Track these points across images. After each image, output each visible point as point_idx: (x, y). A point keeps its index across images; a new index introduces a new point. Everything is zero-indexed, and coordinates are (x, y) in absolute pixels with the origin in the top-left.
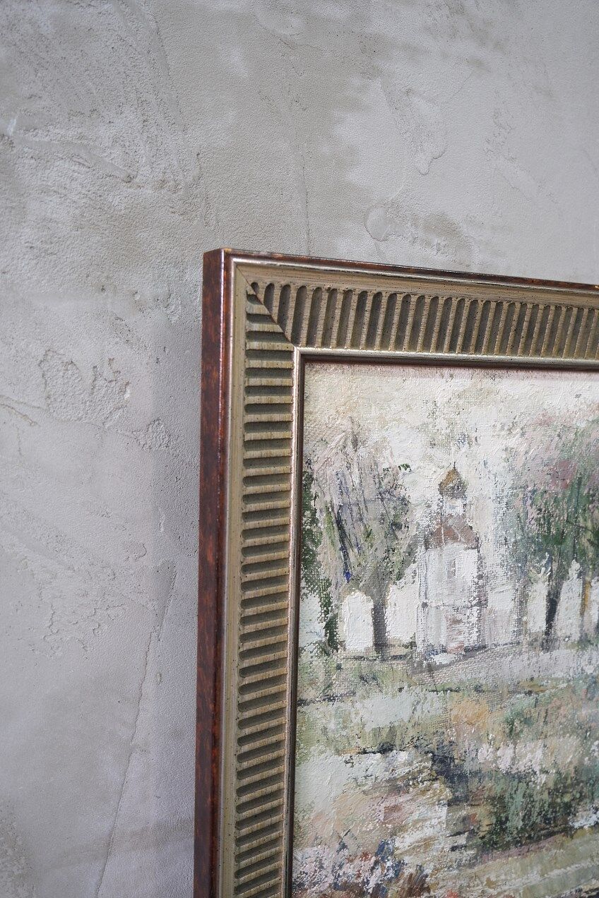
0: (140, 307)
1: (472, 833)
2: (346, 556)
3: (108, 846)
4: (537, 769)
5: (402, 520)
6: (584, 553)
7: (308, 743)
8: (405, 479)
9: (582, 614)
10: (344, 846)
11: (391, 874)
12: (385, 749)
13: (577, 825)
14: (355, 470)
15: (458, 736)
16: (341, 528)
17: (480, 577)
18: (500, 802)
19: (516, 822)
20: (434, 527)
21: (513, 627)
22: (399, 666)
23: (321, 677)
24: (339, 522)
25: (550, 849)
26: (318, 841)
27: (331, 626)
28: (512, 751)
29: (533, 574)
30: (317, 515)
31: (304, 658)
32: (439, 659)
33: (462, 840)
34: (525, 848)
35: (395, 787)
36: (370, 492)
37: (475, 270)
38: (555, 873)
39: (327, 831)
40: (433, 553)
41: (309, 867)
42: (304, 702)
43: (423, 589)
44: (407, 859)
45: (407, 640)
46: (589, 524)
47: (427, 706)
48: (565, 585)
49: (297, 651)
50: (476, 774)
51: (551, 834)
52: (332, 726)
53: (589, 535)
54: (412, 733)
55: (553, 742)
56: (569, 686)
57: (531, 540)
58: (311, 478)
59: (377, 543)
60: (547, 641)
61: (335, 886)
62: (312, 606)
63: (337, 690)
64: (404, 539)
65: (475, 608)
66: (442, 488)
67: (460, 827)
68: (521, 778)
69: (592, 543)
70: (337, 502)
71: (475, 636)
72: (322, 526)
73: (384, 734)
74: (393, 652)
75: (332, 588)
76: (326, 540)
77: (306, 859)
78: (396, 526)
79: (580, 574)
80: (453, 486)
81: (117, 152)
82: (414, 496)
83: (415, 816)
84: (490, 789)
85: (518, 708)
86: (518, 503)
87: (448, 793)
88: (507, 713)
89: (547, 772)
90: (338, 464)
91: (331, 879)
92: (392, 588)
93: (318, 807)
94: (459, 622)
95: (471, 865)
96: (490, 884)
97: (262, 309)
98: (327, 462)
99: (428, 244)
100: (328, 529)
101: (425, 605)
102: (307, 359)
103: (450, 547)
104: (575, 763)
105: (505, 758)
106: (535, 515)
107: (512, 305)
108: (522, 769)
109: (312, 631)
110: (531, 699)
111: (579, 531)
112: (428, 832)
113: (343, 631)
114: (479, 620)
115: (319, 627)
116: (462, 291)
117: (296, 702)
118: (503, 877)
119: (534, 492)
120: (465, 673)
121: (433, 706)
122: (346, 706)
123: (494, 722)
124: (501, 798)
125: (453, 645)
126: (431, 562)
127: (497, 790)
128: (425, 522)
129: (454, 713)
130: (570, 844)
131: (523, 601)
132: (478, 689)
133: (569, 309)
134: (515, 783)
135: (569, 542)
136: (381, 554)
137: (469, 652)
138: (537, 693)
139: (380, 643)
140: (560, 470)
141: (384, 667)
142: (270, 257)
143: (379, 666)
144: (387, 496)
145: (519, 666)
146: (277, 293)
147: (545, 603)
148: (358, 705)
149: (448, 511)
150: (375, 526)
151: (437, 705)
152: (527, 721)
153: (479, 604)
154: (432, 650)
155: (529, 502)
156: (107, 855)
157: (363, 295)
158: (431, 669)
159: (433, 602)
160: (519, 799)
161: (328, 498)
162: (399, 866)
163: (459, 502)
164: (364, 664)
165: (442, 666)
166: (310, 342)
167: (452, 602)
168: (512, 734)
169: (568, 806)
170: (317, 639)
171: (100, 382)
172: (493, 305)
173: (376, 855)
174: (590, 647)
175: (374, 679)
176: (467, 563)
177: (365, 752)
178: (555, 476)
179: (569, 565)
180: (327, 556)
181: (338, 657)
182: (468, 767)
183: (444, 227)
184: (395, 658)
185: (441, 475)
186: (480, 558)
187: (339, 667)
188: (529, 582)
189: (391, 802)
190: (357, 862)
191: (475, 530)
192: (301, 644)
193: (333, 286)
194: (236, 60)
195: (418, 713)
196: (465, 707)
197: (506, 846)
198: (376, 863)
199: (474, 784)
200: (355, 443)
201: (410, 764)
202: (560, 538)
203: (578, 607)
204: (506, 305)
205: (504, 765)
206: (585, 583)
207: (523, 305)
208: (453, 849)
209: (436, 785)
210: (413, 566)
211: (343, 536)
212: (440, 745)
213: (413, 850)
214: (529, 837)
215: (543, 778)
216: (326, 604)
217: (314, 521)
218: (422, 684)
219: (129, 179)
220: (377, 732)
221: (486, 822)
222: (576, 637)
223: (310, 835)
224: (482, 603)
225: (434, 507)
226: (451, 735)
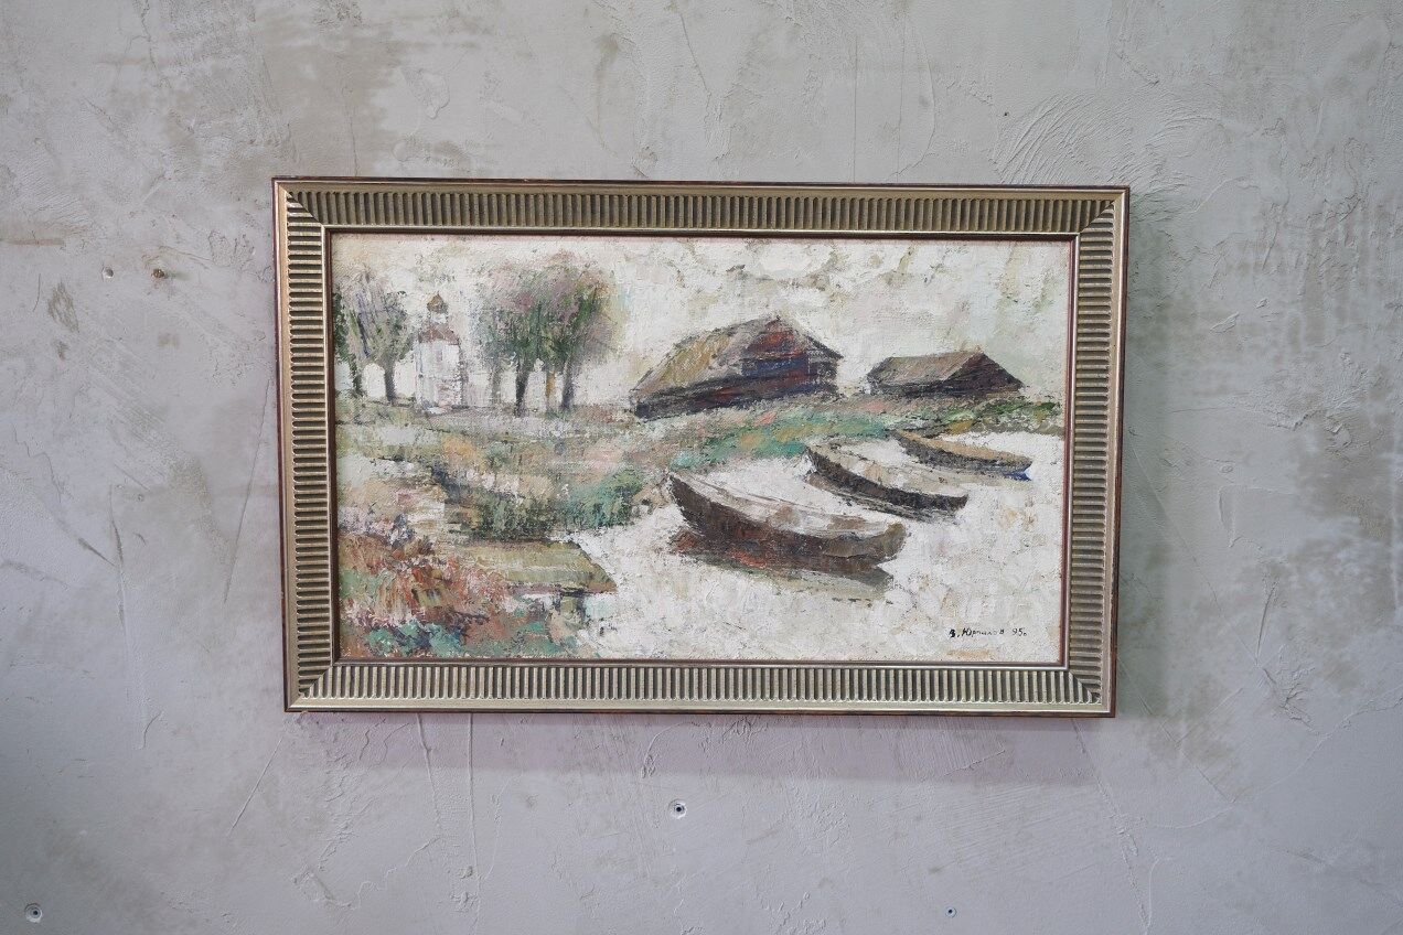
0: (259, 208)
1: (465, 525)
2: (365, 342)
3: (248, 490)
4: (515, 493)
5: (402, 324)
6: (546, 354)
7: (346, 446)
8: (403, 301)
9: (547, 395)
10: (372, 512)
11: (405, 536)
12: (398, 459)
13: (552, 539)
14: (369, 294)
15: (450, 460)
16: (361, 326)
17: (461, 363)
18: (486, 510)
19: (500, 525)
20: (425, 329)
21: (489, 397)
22: (405, 411)
23: (353, 410)
24: (359, 322)
25: (529, 551)
26: (354, 504)
27: (357, 381)
28: (493, 478)
29: (504, 364)
30: (345, 318)
31: (341, 398)
32: (433, 410)
33: (457, 527)
34: (509, 545)
35: (405, 483)
36: (379, 306)
37: (474, 176)
38: (535, 568)
39: (361, 500)
40: (425, 346)
41: (351, 519)
42: (341, 422)
43: (419, 366)
44: (416, 530)
45: (409, 395)
46: (550, 335)
47: (426, 438)
48: (531, 375)
49: (333, 394)
50: (467, 487)
51: (530, 540)
52: (360, 439)
53: (550, 343)
54: (415, 452)
55: (528, 478)
56: (538, 443)
57: (500, 343)
58: (340, 297)
59: (385, 336)
60: (519, 409)
61: (368, 534)
62: (343, 369)
63: (363, 419)
64: (403, 336)
65: (459, 383)
66: (429, 306)
67: (456, 519)
68: (501, 497)
69: (553, 349)
70: (357, 311)
71: (459, 399)
72: (349, 323)
73: (396, 450)
74: (400, 402)
75: (357, 360)
76: (351, 333)
77: (347, 514)
78: (398, 327)
79: (543, 369)
80: (438, 305)
81: (245, 129)
82: (409, 310)
83: (421, 504)
84: (478, 500)
85: (497, 450)
86: (489, 319)
87: (444, 495)
88: (488, 452)
89: (524, 497)
90: (357, 289)
91: (364, 529)
92: (397, 363)
93: (354, 484)
94: (446, 389)
95: (466, 546)
96: (480, 561)
97: (298, 205)
98: (350, 288)
99: (437, 160)
100: (353, 326)
101: (421, 376)
102: (330, 232)
103: (437, 342)
104: (548, 496)
105: (489, 481)
106: (503, 327)
107: (462, 195)
108: (502, 491)
109: (344, 382)
110: (508, 446)
111: (540, 340)
112: (432, 517)
113: (365, 385)
114: (462, 390)
115: (350, 381)
116: (423, 189)
117: (334, 422)
118: (491, 559)
119: (501, 312)
120: (451, 421)
121: (430, 440)
122: (370, 429)
123: (479, 456)
124: (486, 507)
125: (443, 403)
126: (424, 351)
127: (484, 501)
128: (419, 326)
129: (446, 446)
130: (545, 549)
131: (496, 382)
132: (464, 433)
133: (508, 196)
134: (498, 499)
135: (533, 346)
136: (388, 343)
137: (456, 409)
138: (511, 443)
139: (391, 394)
140: (523, 299)
141: (395, 410)
142: (296, 178)
143: (390, 409)
144: (391, 309)
145: (498, 423)
146: (304, 197)
147: (515, 384)
148: (378, 430)
149: (434, 320)
150: (383, 326)
151: (433, 438)
152: (505, 460)
153: (461, 379)
154: (427, 404)
155: (497, 318)
156: (248, 495)
157: (356, 195)
158: (428, 415)
159: (426, 374)
160: (501, 510)
161: (351, 309)
162: (411, 534)
163: (443, 316)
164: (380, 406)
165: (435, 415)
166: (330, 223)
167: (441, 376)
168: (492, 465)
169: (543, 524)
170: (348, 388)
171: (239, 247)
172: (448, 196)
173: (395, 522)
174: (556, 420)
175: (388, 416)
176: (451, 354)
177: (383, 458)
178: (518, 303)
179: (534, 362)
180: (352, 341)
181: (363, 400)
182: (459, 481)
183: (450, 149)
184: (401, 405)
185: (428, 299)
186: (460, 351)
187: (363, 406)
188: (499, 370)
189: (403, 491)
190: (382, 523)
191: (456, 333)
192: (337, 388)
193: (337, 191)
194: (309, 71)
195: (419, 442)
196: (456, 444)
197: (493, 540)
198: (394, 527)
199: (464, 494)
200: (368, 278)
201: (416, 471)
202: (525, 343)
203: (544, 390)
204: (457, 196)
205: (488, 485)
206: (548, 374)
207: (471, 195)
208: (451, 532)
209: (435, 488)
210: (411, 352)
211: (362, 331)
212: (437, 464)
213: (421, 524)
214: (511, 538)
215: (521, 501)
216: (354, 369)
217: (343, 321)
218: (422, 423)
219: (252, 142)
220: (391, 448)
221: (475, 520)
222: (543, 409)
223: (350, 500)
224: (464, 379)
225: (425, 318)
226: (445, 459)
